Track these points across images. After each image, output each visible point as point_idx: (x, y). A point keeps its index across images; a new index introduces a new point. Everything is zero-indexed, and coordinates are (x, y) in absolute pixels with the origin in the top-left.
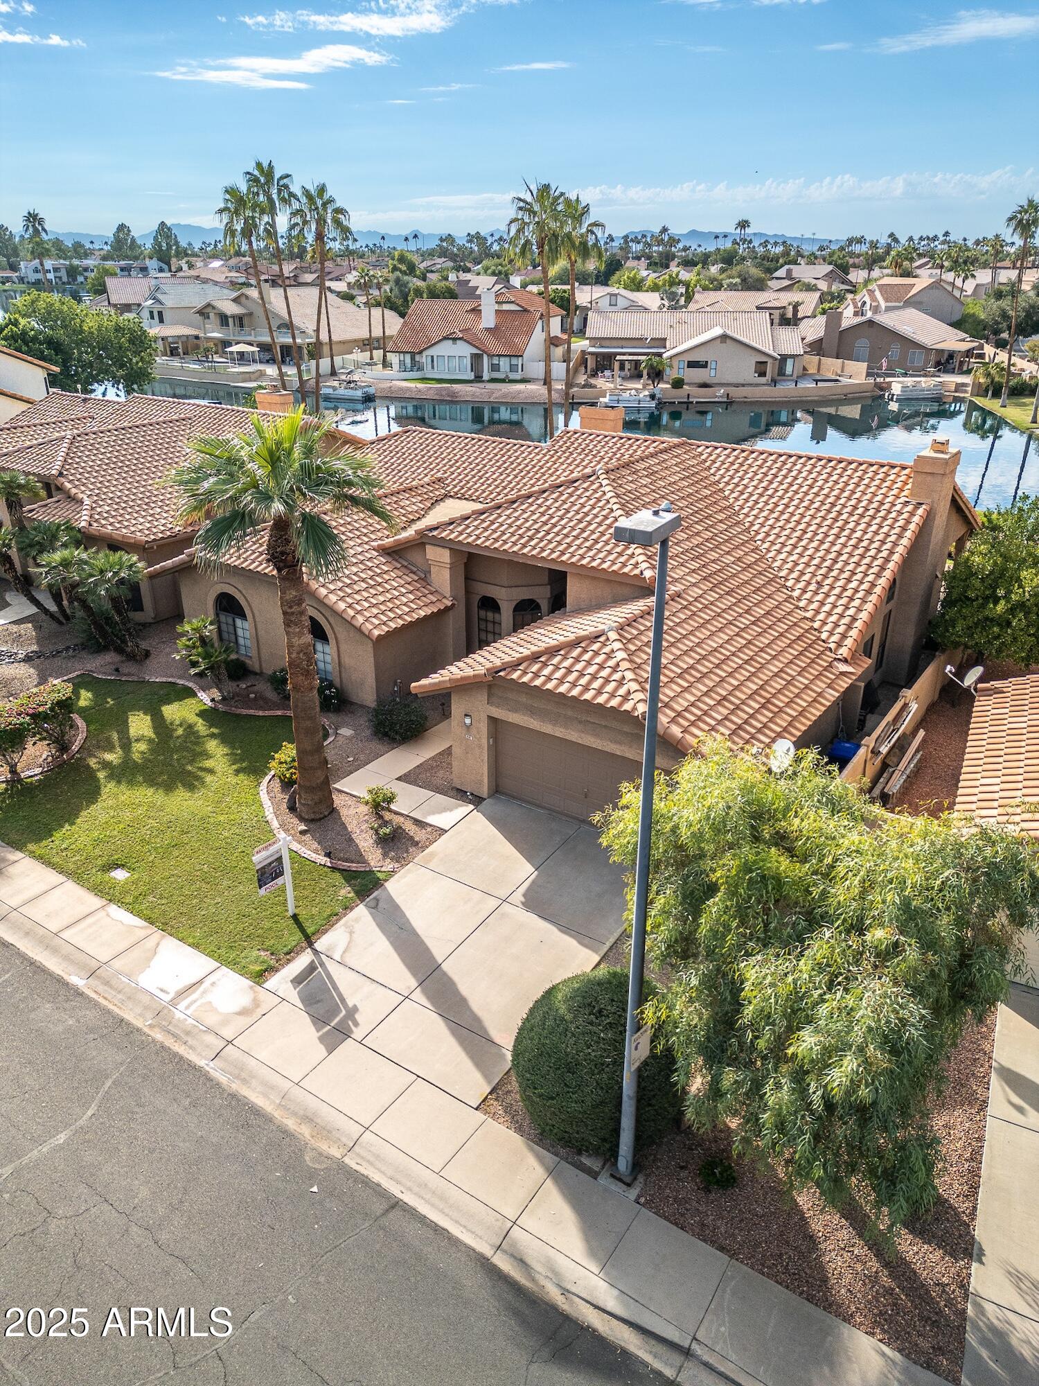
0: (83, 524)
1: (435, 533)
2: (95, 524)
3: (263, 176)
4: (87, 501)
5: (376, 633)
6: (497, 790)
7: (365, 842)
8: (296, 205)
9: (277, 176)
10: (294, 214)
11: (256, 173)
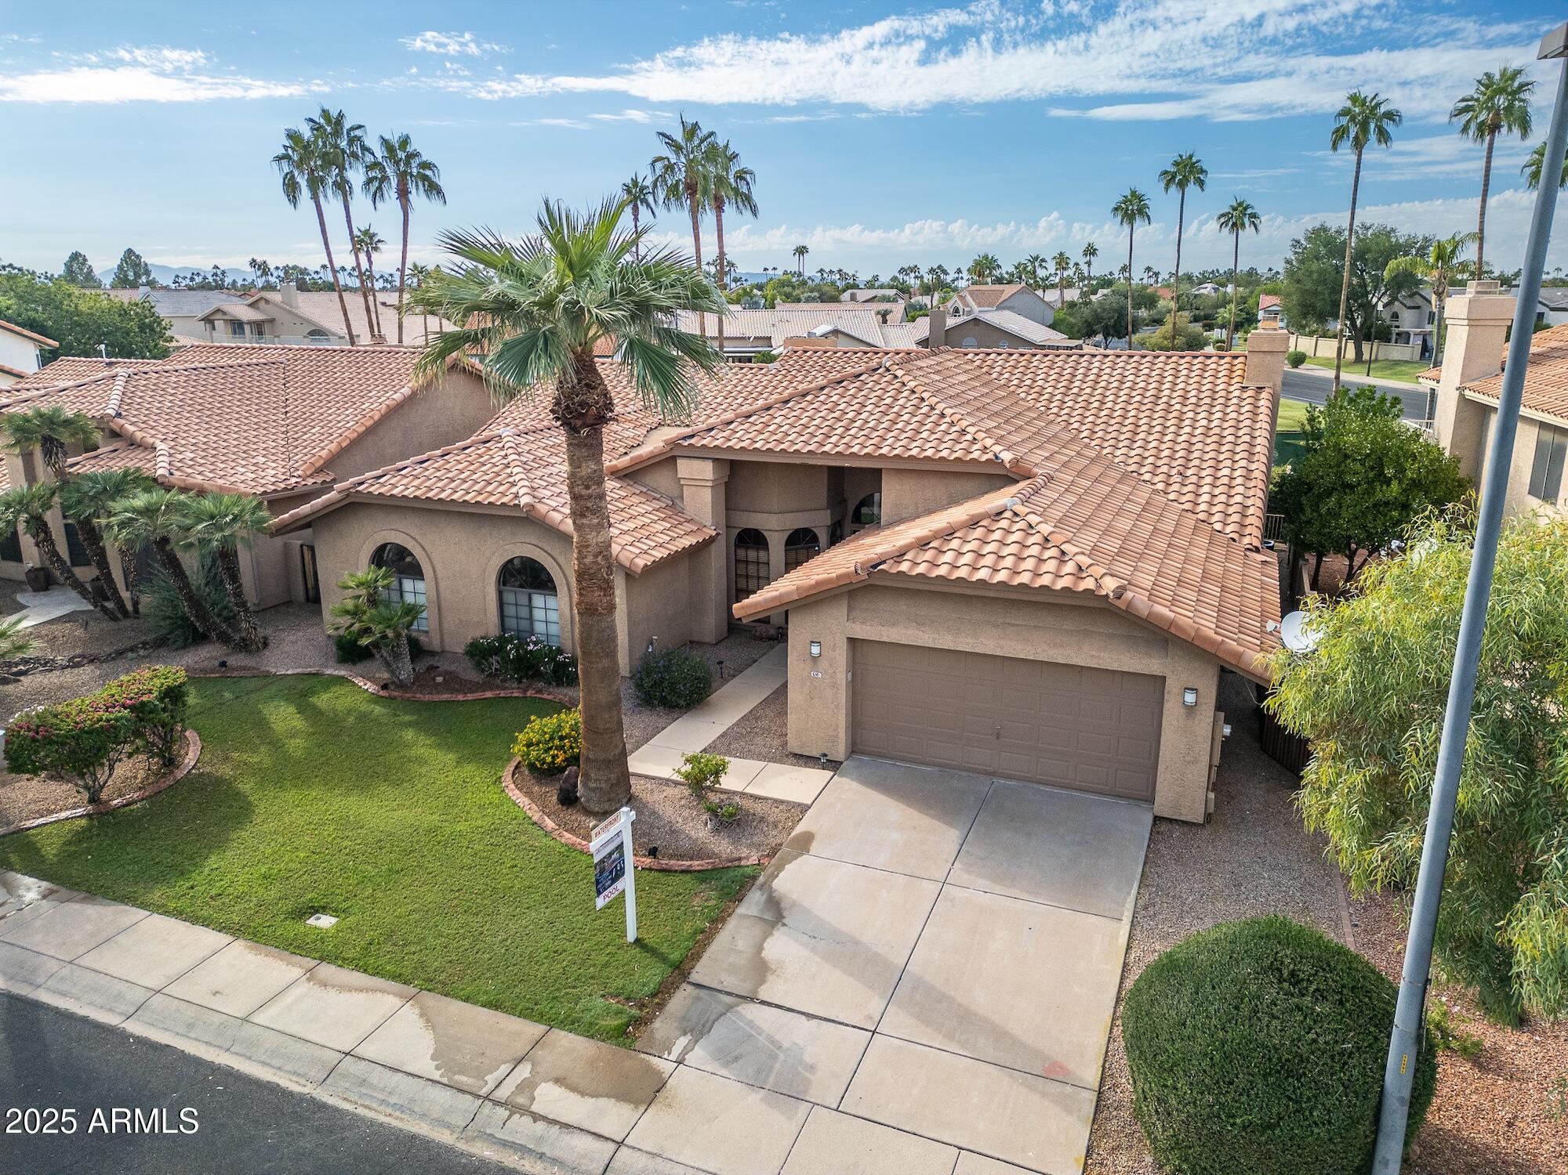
0: (160, 472)
1: (692, 441)
2: (177, 474)
3: (331, 124)
4: (160, 446)
5: (641, 562)
6: (854, 749)
7: (698, 830)
8: (369, 158)
9: (347, 125)
10: (369, 168)
11: (322, 121)
